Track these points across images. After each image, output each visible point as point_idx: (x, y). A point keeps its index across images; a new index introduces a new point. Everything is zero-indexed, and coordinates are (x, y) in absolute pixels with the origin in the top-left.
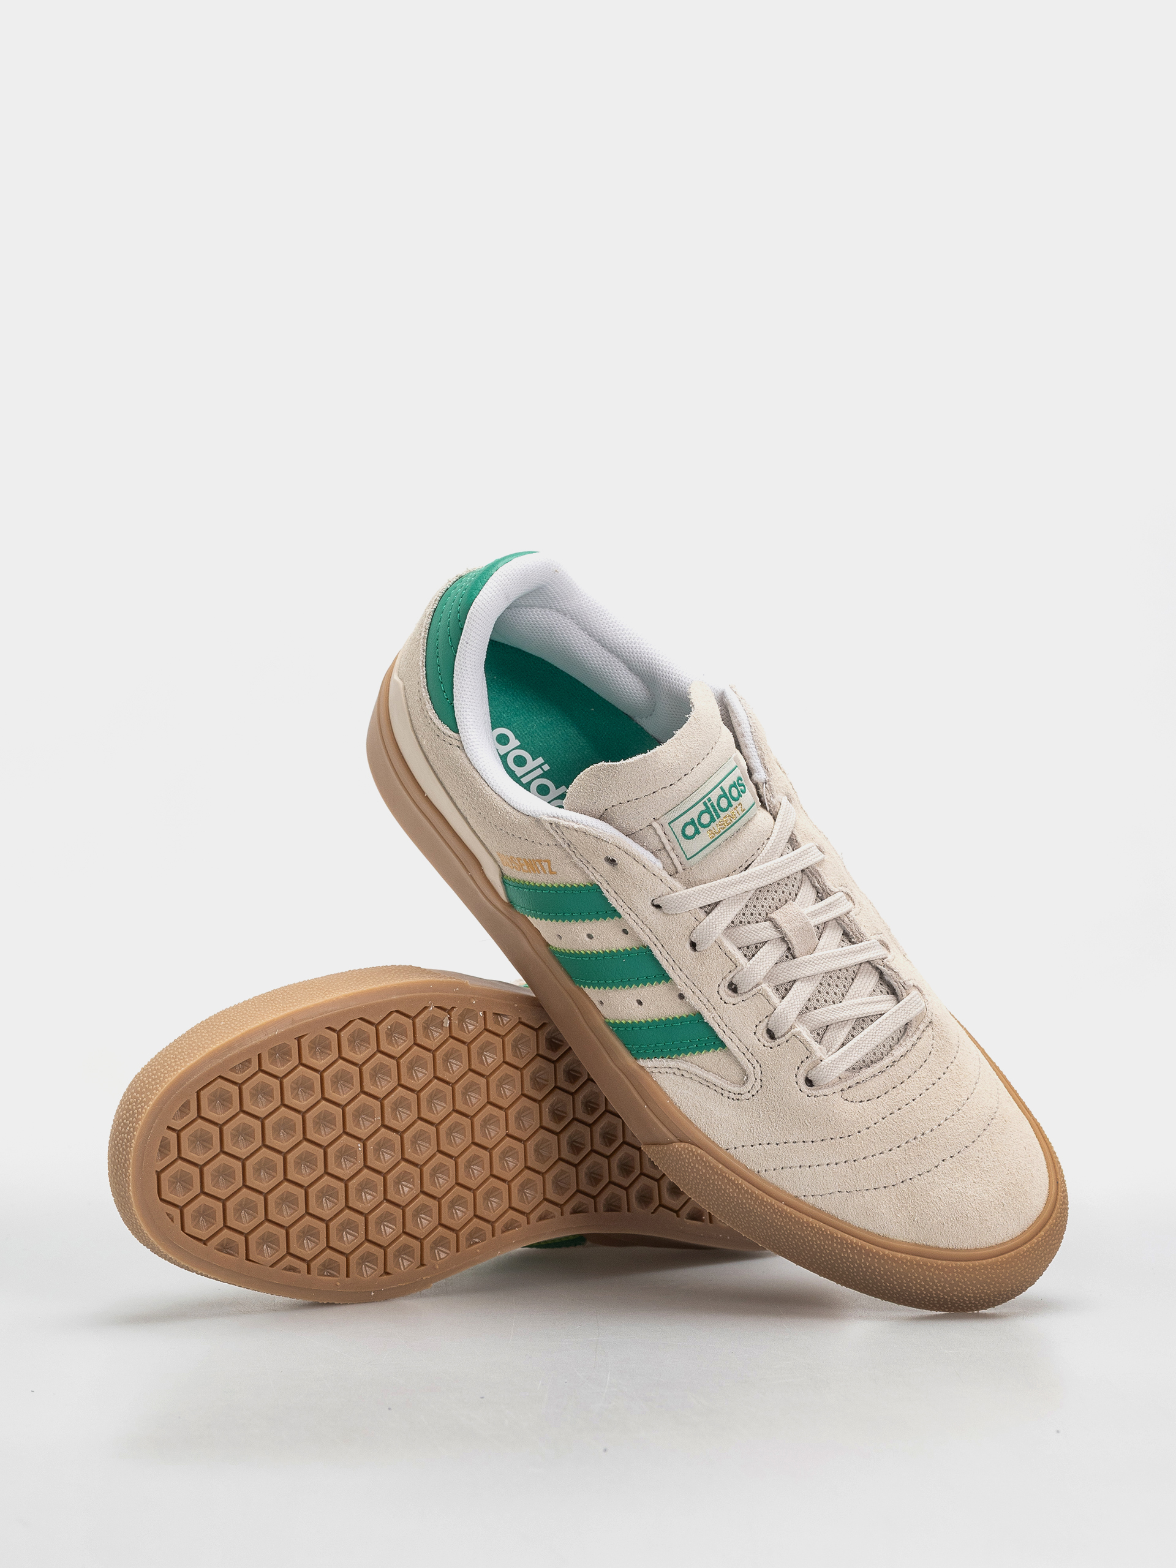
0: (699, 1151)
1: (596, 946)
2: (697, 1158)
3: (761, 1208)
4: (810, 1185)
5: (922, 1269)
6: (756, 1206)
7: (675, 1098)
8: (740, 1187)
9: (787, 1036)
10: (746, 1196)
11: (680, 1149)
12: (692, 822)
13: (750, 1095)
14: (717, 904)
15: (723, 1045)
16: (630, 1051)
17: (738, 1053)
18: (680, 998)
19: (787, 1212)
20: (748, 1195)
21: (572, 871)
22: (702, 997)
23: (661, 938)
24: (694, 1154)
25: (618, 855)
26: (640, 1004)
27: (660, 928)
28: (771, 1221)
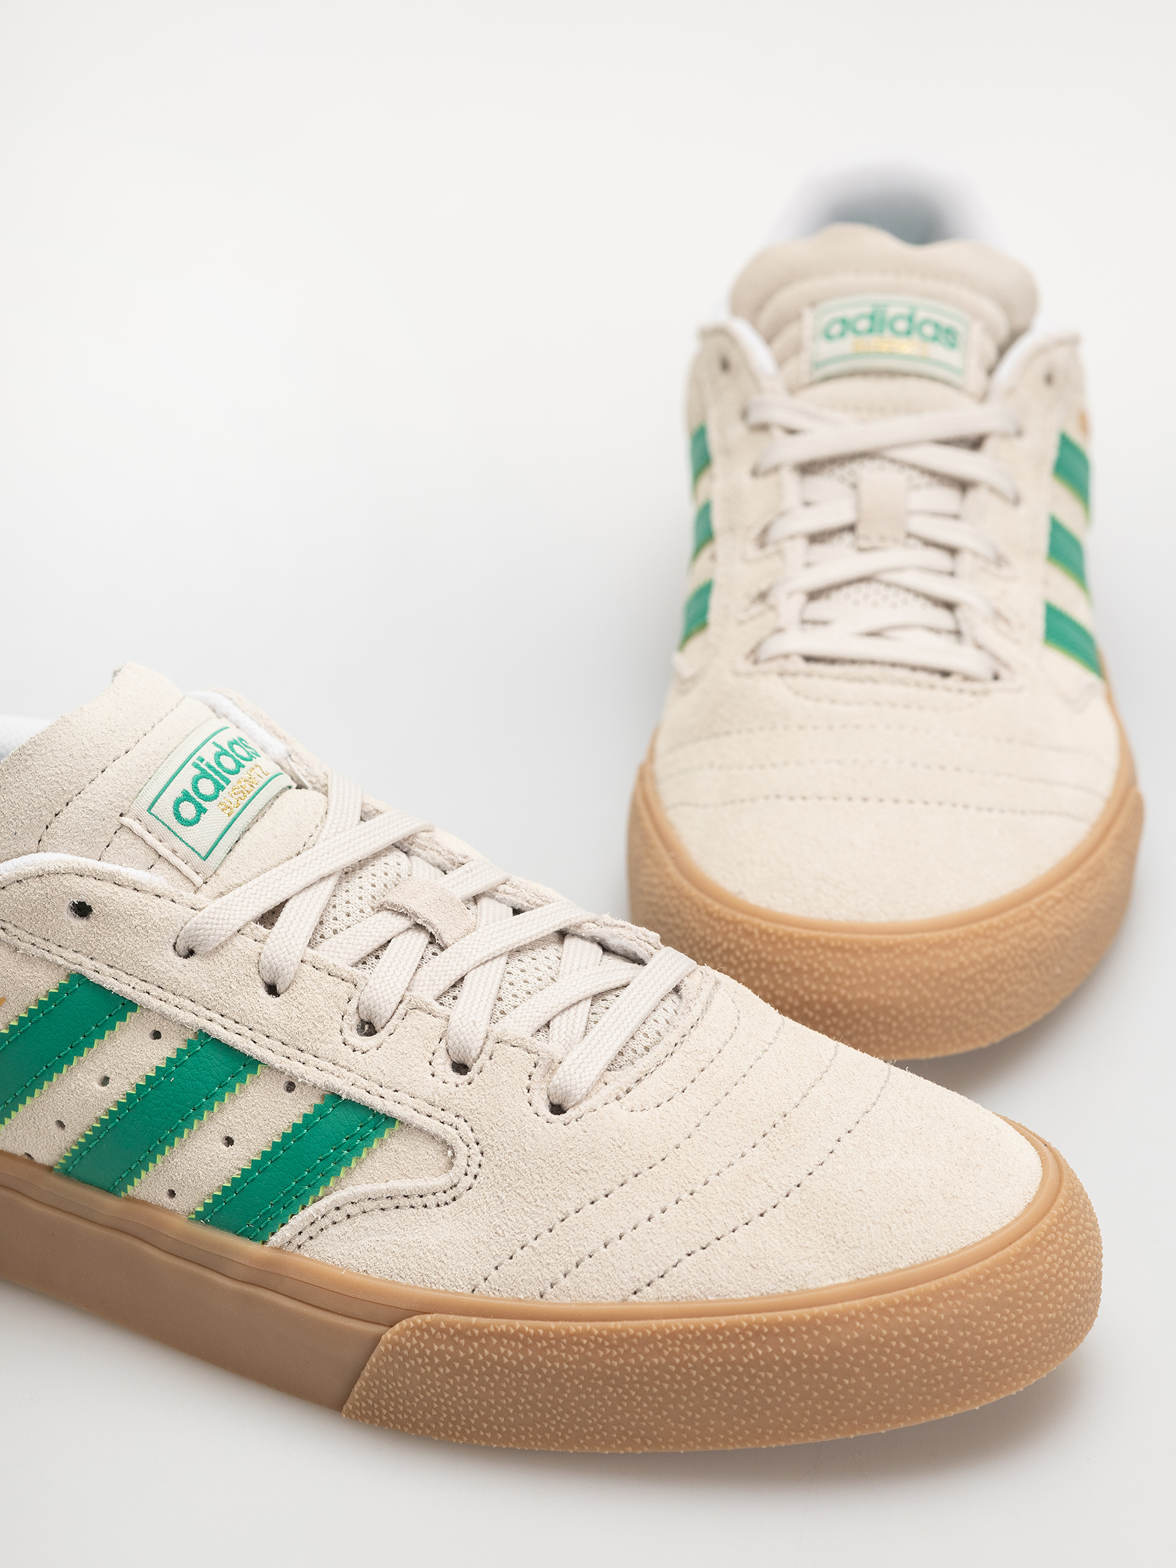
0: (428, 1317)
1: (121, 1088)
2: (429, 1332)
3: (573, 1353)
4: (636, 1266)
5: (889, 1315)
6: (564, 1355)
7: (353, 1261)
8: (522, 1336)
9: (488, 1049)
11: (396, 1337)
12: (186, 797)
13: (470, 1179)
14: (282, 905)
15: (389, 1120)
16: (244, 1234)
17: (420, 1120)
18: (290, 1087)
19: (618, 1332)
20: (541, 1342)
21: (28, 974)
22: (323, 1064)
23: (215, 1003)
24: (422, 1330)
25: (86, 889)
26: (229, 1141)
27: (207, 988)
28: (600, 1369)
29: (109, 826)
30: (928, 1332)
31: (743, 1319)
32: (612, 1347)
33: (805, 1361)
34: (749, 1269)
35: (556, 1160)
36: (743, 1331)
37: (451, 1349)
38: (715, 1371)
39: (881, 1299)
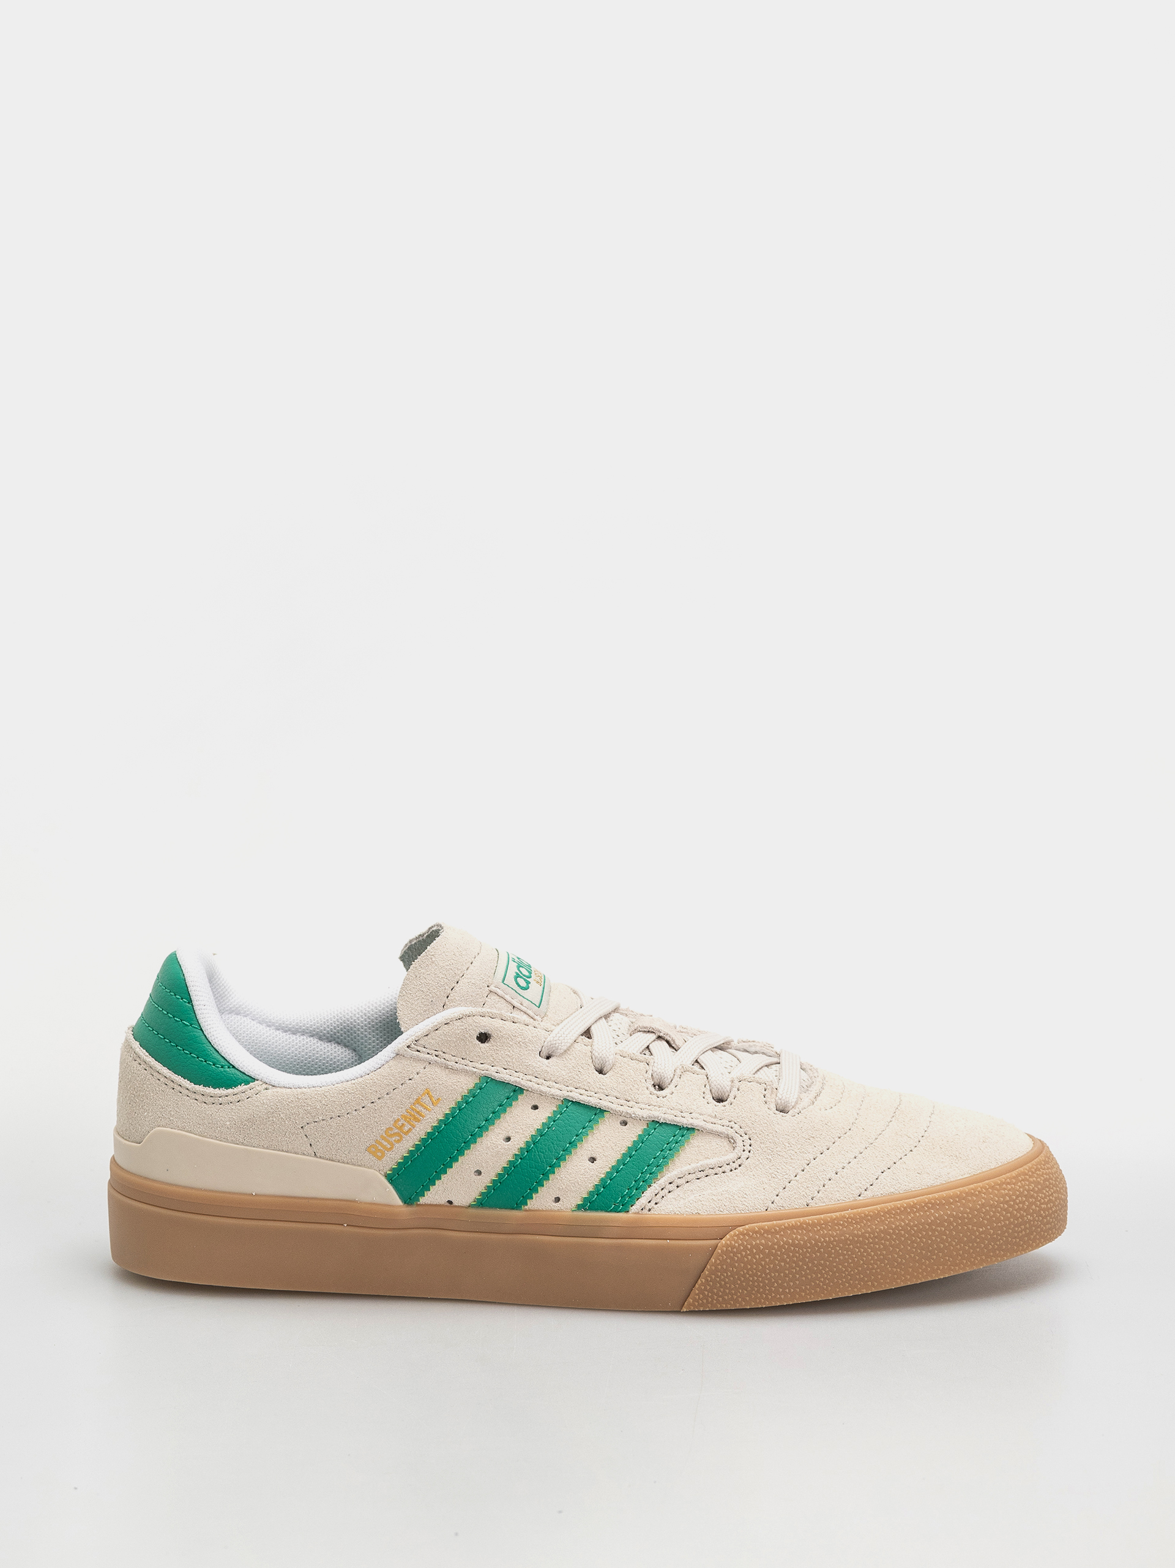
0: (747, 1227)
1: (519, 1141)
2: (748, 1235)
4: (857, 1181)
6: (830, 1233)
10: (816, 1229)
11: (728, 1242)
12: (518, 976)
13: (746, 1153)
15: (691, 1129)
16: (615, 1211)
17: (709, 1126)
18: (625, 1123)
19: (859, 1214)
20: (816, 1227)
21: (455, 1081)
22: (643, 1106)
23: (571, 1082)
24: (744, 1235)
25: (486, 1025)
26: (593, 1160)
27: (564, 1074)
28: (851, 1238)
29: (484, 992)
30: (1016, 1199)
31: (925, 1198)
32: (857, 1223)
33: (960, 1218)
34: (918, 1175)
35: (796, 1134)
36: (926, 1204)
37: (763, 1241)
38: (914, 1230)
39: (991, 1182)
